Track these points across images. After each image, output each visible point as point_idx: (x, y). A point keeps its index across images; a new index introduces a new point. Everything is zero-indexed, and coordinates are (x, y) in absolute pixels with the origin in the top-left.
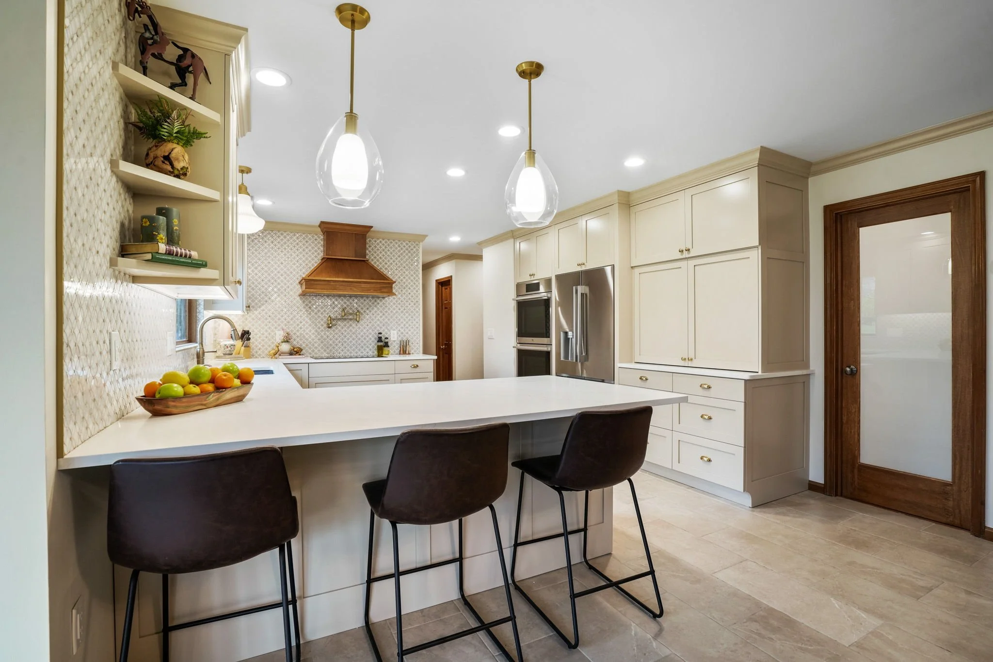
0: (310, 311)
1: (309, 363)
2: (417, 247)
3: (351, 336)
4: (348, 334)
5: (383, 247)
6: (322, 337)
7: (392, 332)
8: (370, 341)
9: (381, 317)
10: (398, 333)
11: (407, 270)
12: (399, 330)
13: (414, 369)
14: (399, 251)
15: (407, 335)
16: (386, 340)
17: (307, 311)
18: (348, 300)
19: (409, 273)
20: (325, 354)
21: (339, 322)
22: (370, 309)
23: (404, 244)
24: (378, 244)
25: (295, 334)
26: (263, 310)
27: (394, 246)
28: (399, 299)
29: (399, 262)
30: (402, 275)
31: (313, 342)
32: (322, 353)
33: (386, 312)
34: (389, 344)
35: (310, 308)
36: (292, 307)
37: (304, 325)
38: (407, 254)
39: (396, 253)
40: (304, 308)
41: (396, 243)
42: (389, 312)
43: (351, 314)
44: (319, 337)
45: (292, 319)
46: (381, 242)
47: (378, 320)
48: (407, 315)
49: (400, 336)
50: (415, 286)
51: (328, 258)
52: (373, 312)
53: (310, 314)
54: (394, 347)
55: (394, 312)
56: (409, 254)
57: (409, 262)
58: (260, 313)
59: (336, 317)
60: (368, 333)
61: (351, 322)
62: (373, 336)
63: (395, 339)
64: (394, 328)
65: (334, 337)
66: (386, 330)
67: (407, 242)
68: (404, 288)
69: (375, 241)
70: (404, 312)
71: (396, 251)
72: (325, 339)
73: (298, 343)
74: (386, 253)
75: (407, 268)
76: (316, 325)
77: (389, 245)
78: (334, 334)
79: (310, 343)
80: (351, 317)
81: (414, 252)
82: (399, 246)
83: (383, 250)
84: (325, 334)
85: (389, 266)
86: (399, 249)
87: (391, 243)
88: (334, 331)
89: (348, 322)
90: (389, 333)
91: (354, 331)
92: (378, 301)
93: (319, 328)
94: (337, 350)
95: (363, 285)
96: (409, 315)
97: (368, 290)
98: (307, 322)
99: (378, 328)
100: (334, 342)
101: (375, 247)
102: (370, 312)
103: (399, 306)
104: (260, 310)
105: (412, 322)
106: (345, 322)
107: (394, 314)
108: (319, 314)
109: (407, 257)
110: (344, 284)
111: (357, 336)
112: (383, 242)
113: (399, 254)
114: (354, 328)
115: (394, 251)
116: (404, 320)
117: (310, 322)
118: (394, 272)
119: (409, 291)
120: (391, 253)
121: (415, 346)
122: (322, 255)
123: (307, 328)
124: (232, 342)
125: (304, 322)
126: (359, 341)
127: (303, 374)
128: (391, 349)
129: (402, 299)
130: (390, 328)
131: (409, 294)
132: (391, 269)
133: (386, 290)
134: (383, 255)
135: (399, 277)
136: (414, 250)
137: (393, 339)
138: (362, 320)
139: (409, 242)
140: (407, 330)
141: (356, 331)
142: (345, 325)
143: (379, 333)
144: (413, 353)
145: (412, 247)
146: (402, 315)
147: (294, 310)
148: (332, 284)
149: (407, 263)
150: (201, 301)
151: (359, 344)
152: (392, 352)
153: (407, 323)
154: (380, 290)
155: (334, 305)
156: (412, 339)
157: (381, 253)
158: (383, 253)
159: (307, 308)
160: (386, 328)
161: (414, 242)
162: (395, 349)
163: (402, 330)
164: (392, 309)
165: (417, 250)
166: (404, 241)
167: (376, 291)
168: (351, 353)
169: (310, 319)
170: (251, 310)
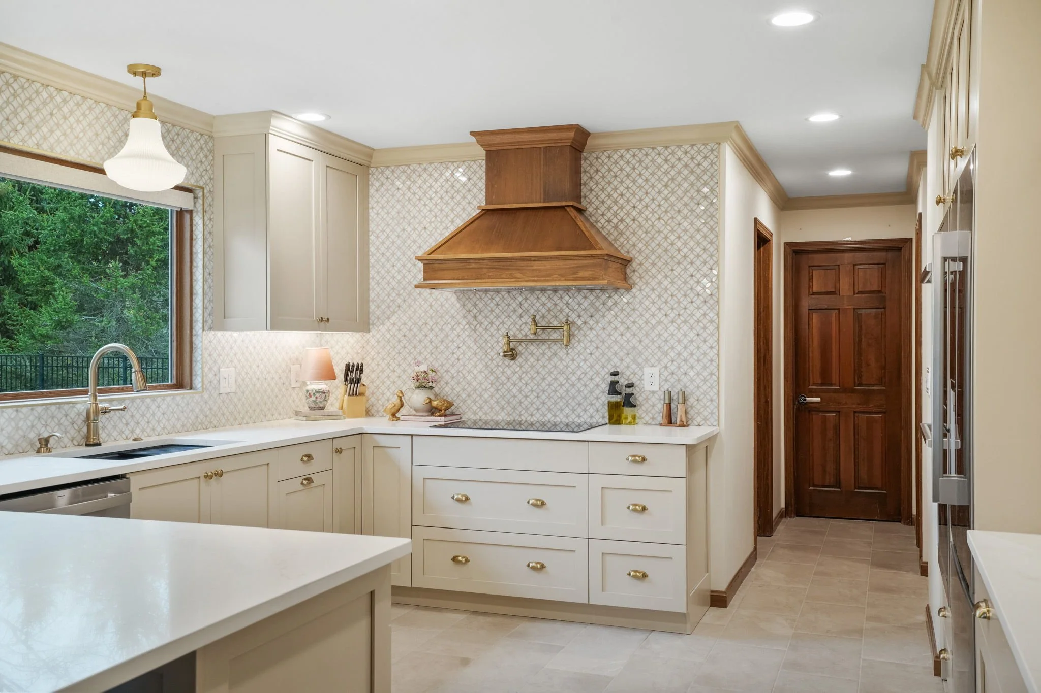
0: (475, 323)
1: (412, 435)
2: (712, 157)
3: (556, 379)
4: (550, 373)
5: (628, 169)
6: (497, 378)
7: (648, 370)
8: (597, 392)
9: (622, 335)
10: (660, 374)
11: (685, 218)
12: (666, 367)
13: (636, 465)
14: (666, 173)
15: (685, 380)
16: (630, 390)
17: (469, 324)
18: (549, 298)
19: (692, 224)
20: (502, 417)
21: (532, 348)
22: (597, 316)
23: (679, 153)
24: (616, 163)
25: (447, 371)
26: (394, 324)
27: (653, 161)
28: (666, 290)
29: (666, 199)
30: (672, 231)
31: (480, 390)
32: (497, 414)
33: (634, 322)
34: (640, 399)
35: (475, 317)
36: (442, 317)
37: (464, 354)
38: (685, 179)
39: (659, 180)
40: (465, 317)
41: (659, 154)
42: (641, 322)
43: (555, 329)
44: (492, 378)
45: (442, 341)
46: (622, 157)
47: (616, 342)
48: (685, 328)
49: (666, 380)
50: (705, 256)
51: (489, 210)
52: (604, 322)
53: (475, 330)
54: (653, 406)
55: (653, 322)
56: (692, 178)
57: (692, 198)
58: (389, 330)
59: (526, 335)
60: (591, 373)
61: (555, 348)
62: (604, 380)
63: (656, 388)
64: (653, 361)
65: (520, 378)
66: (634, 366)
68: (679, 263)
69: (609, 157)
70: (679, 321)
71: (659, 173)
72: (503, 384)
74: (634, 181)
75: (685, 211)
76: (486, 354)
77: (640, 162)
78: (520, 372)
79: (475, 390)
80: (555, 335)
81: (705, 171)
82: (666, 161)
83: (628, 175)
84: (503, 373)
85: (641, 213)
86: (666, 166)
87: (647, 155)
88: (521, 366)
89: (550, 348)
90: (640, 373)
91: (561, 367)
92: (616, 297)
93: (492, 360)
94: (527, 409)
95: (536, 265)
96: (692, 328)
97: (548, 276)
98: (469, 348)
99: (616, 360)
100: (520, 391)
101: (609, 170)
102: (597, 322)
104: (388, 324)
105: (698, 348)
106: (544, 347)
107: (653, 328)
108: (493, 330)
109: (686, 185)
110: (496, 264)
111: (568, 379)
112: (628, 156)
113: (666, 179)
114: (561, 360)
115: (653, 174)
116: (679, 341)
117: (475, 348)
118: (653, 226)
119: (692, 269)
120: (647, 180)
121: (705, 407)
122: (483, 204)
123: (469, 359)
124: (322, 386)
125: (464, 348)
126: (573, 391)
127: (403, 456)
128: (640, 412)
129: (673, 289)
130: (640, 360)
131: (692, 276)
132: (647, 219)
133: (586, 274)
134: (628, 188)
135: (666, 238)
136: (705, 164)
137: (647, 388)
138: (579, 341)
139: (692, 146)
140: (686, 367)
141: (567, 366)
142: (544, 354)
143: (615, 374)
144: (699, 425)
145: (699, 158)
146: (672, 329)
147: (447, 323)
148: (473, 266)
149: (686, 199)
150: (198, 315)
151: (574, 398)
152: (647, 418)
153: (685, 348)
154: (574, 273)
155: (520, 311)
156: (698, 387)
157: (622, 182)
158: (628, 182)
159: (469, 317)
160: (635, 361)
161: (705, 145)
162: (653, 411)
163: (673, 367)
164: (647, 316)
165: (712, 164)
166: (679, 147)
167: (563, 277)
168: (555, 416)
169: (475, 341)
170: (373, 324)
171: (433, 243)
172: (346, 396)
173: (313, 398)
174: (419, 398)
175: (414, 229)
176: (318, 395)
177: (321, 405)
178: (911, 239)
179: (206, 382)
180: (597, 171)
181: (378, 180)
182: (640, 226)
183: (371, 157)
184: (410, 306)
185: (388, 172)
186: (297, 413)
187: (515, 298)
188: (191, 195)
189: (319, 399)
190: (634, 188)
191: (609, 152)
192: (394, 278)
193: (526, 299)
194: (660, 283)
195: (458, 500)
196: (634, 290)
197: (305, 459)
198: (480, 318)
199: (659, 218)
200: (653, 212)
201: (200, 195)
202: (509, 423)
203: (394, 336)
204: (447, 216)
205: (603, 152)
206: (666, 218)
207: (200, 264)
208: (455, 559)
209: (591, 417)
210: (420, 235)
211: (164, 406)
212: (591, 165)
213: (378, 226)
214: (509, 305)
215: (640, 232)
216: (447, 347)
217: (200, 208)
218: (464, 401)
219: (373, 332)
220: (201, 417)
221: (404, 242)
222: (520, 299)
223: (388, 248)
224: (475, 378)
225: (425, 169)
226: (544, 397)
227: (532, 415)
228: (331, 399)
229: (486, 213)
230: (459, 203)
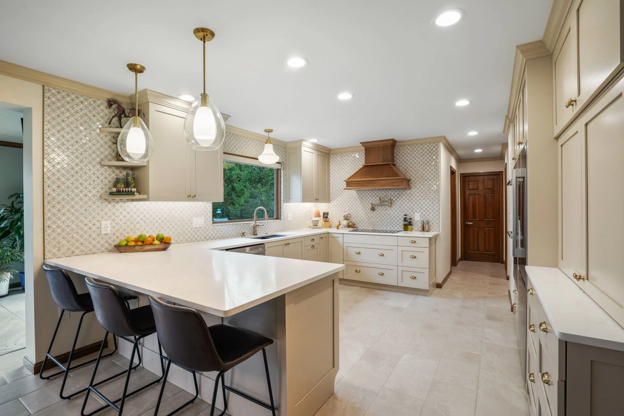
0: (362, 200)
1: (343, 234)
2: (436, 147)
3: (387, 217)
4: (385, 215)
5: (409, 152)
7: (416, 214)
8: (400, 221)
9: (408, 203)
10: (420, 215)
11: (428, 166)
12: (422, 213)
13: (413, 244)
14: (421, 153)
15: (428, 217)
16: (410, 220)
17: (360, 200)
19: (430, 168)
21: (379, 207)
22: (400, 197)
23: (426, 146)
24: (405, 150)
25: (354, 214)
27: (417, 149)
28: (422, 189)
29: (422, 161)
30: (424, 171)
31: (364, 220)
32: (369, 227)
33: (412, 199)
34: (414, 223)
36: (352, 198)
37: (358, 209)
38: (428, 154)
39: (419, 155)
41: (419, 147)
42: (414, 199)
43: (387, 201)
44: (367, 216)
45: (352, 205)
46: (407, 148)
47: (406, 205)
48: (428, 201)
49: (422, 217)
50: (434, 178)
52: (402, 199)
53: (362, 202)
54: (418, 225)
55: (418, 199)
56: (430, 154)
57: (430, 160)
58: (336, 202)
59: (378, 203)
60: (398, 215)
61: (387, 207)
62: (402, 217)
63: (419, 219)
64: (418, 211)
65: (376, 217)
66: (412, 213)
67: (428, 144)
68: (426, 180)
69: (403, 148)
70: (426, 199)
71: (419, 153)
72: (370, 218)
73: (355, 220)
74: (411, 155)
75: (428, 164)
76: (365, 209)
77: (413, 149)
78: (376, 215)
79: (362, 220)
80: (387, 203)
81: (434, 151)
82: (421, 149)
83: (409, 154)
84: (370, 215)
85: (413, 165)
87: (415, 147)
88: (376, 213)
89: (385, 207)
90: (414, 215)
92: (406, 191)
93: (367, 211)
94: (378, 226)
96: (430, 201)
97: (385, 185)
98: (360, 207)
99: (406, 211)
100: (376, 220)
101: (403, 152)
102: (400, 199)
103: (422, 195)
104: (336, 200)
105: (433, 207)
106: (383, 207)
107: (418, 201)
108: (367, 202)
109: (428, 156)
112: (409, 148)
113: (421, 154)
114: (389, 211)
115: (417, 153)
116: (426, 205)
117: (362, 207)
118: (417, 169)
119: (430, 182)
120: (415, 155)
121: (435, 226)
122: (364, 164)
123: (360, 211)
124: (317, 219)
125: (358, 207)
126: (392, 220)
127: (340, 240)
128: (414, 227)
129: (424, 189)
130: (414, 211)
131: (430, 184)
132: (415, 167)
133: (396, 184)
134: (409, 158)
135: (422, 173)
136: (434, 149)
137: (416, 219)
138: (394, 205)
139: (430, 144)
140: (428, 213)
141: (390, 213)
142: (383, 209)
143: (406, 215)
144: (433, 231)
145: (432, 147)
146: (424, 201)
147: (353, 200)
148: (361, 183)
149: (428, 160)
150: (282, 198)
151: (393, 223)
152: (416, 229)
153: (428, 207)
154: (393, 184)
155: (376, 196)
156: (433, 219)
157: (407, 156)
158: (409, 156)
159: (360, 198)
160: (412, 211)
161: (434, 143)
162: (418, 227)
163: (424, 213)
164: (416, 197)
165: (436, 149)
166: (425, 144)
167: (389, 185)
168: (387, 228)
169: (362, 205)
170: (331, 201)
171: (349, 176)
172: (324, 222)
173: (314, 222)
174: (345, 222)
175: (343, 172)
176: (315, 221)
177: (317, 225)
178: (503, 171)
179: (284, 218)
180: (399, 153)
181: (332, 158)
182: (413, 169)
183: (330, 151)
184: (342, 195)
185: (335, 156)
186: (310, 227)
187: (374, 192)
188: (280, 165)
189: (316, 223)
190: (411, 157)
191: (403, 147)
192: (337, 187)
193: (378, 192)
194: (420, 187)
195: (357, 253)
196: (411, 189)
197: (312, 240)
198: (363, 198)
199: (420, 167)
200: (417, 165)
201: (283, 164)
202: (372, 230)
203: (337, 204)
204: (353, 168)
205: (401, 147)
206: (422, 167)
207: (283, 184)
208: (356, 271)
209: (398, 228)
210: (345, 174)
211: (273, 225)
212: (397, 151)
213: (332, 171)
214: (372, 194)
215: (413, 171)
216: (353, 207)
217: (283, 168)
218: (359, 223)
219: (331, 203)
220: (283, 227)
221: (340, 176)
222: (376, 192)
223: (335, 178)
224: (362, 216)
225: (346, 154)
226: (383, 222)
227: (380, 228)
228: (319, 222)
229: (365, 167)
230: (356, 164)
